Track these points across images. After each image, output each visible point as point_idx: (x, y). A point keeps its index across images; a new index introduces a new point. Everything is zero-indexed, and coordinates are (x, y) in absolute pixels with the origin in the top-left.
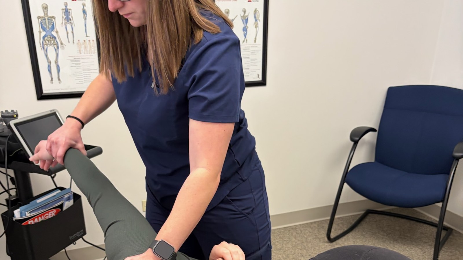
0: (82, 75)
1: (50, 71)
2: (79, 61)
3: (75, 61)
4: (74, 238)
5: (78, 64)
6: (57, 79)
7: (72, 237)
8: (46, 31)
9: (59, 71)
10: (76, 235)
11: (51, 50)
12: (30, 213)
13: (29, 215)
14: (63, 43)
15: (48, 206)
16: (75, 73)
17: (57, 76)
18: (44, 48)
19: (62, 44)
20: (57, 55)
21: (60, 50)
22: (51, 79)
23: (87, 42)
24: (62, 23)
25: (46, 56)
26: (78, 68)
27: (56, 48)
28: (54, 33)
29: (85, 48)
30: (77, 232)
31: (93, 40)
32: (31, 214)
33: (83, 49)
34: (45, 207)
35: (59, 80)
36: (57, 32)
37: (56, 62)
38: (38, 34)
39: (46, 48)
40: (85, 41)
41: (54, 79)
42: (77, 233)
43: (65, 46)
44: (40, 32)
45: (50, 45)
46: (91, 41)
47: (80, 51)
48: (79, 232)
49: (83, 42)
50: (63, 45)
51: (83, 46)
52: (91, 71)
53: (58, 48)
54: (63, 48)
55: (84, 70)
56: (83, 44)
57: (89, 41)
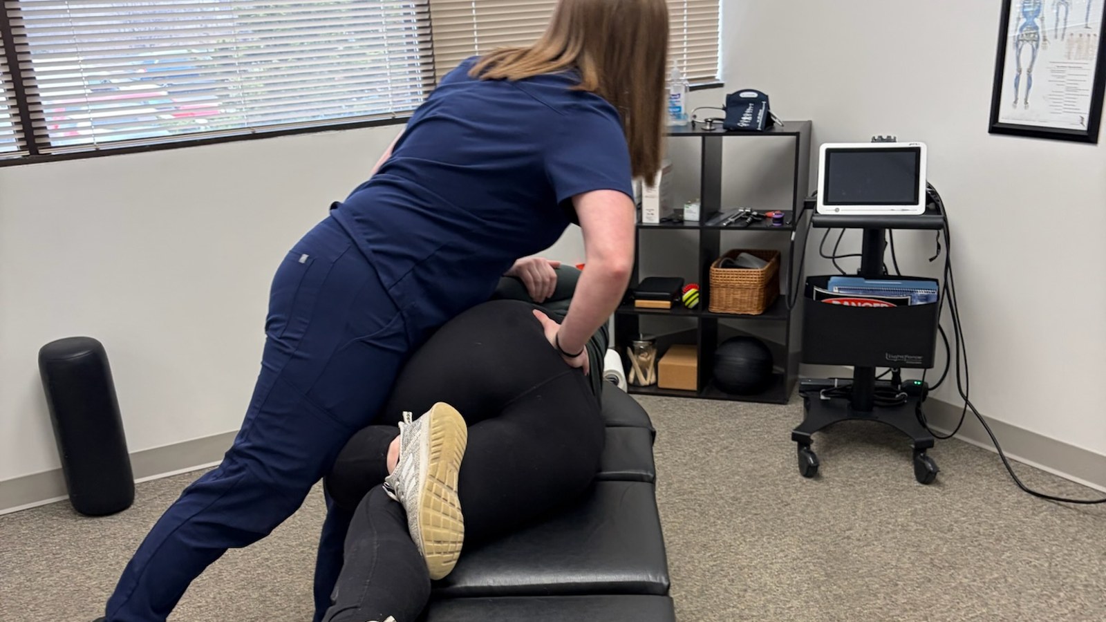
0: (1062, 97)
1: (1016, 85)
2: (1063, 71)
3: (1059, 72)
4: (895, 360)
5: (1059, 77)
6: (1023, 101)
7: (892, 357)
8: (1028, 16)
9: (1029, 86)
10: (902, 357)
11: (1027, 48)
12: (839, 289)
13: (837, 291)
14: (1047, 38)
15: (877, 292)
16: (1053, 93)
17: (1024, 97)
18: (1017, 45)
19: (1045, 40)
20: (1034, 58)
21: (1040, 51)
22: (1014, 100)
23: (1085, 37)
24: (1053, 5)
25: (1018, 58)
26: (1058, 85)
27: (1035, 46)
28: (1037, 21)
29: (1079, 48)
30: (906, 354)
31: (1095, 35)
32: (841, 292)
33: (1074, 51)
34: (871, 292)
35: (1026, 103)
36: (1042, 19)
37: (1029, 71)
38: (1016, 22)
39: (1020, 46)
40: (1081, 35)
41: (1019, 101)
42: (906, 356)
43: (1048, 45)
44: (1019, 19)
45: (1028, 41)
46: (1092, 36)
47: (1069, 53)
48: (911, 357)
49: (1078, 36)
50: (1047, 42)
51: (1076, 45)
52: (1080, 93)
53: (1037, 46)
54: (1044, 48)
55: (1068, 89)
56: (1077, 42)
57: (1089, 35)
